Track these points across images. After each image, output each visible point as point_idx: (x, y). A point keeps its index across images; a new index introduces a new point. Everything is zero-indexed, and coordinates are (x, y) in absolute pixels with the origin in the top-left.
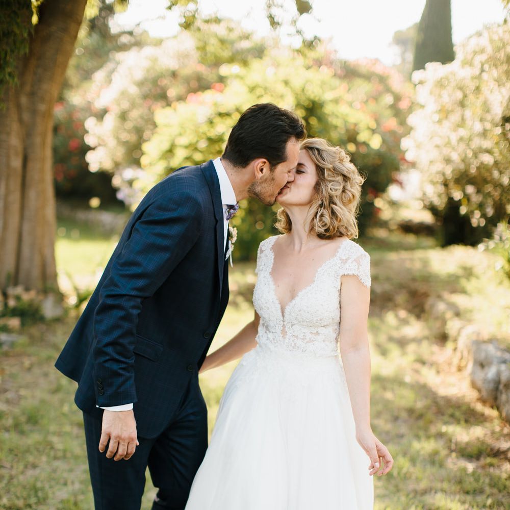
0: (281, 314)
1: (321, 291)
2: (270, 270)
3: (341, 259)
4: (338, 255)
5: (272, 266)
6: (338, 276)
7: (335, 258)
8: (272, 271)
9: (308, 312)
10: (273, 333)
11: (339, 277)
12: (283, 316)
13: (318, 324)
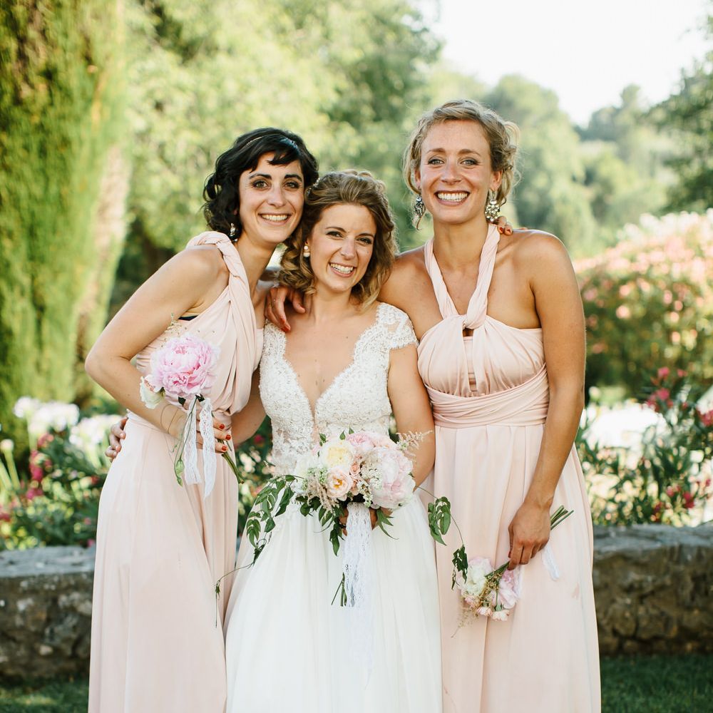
0: (309, 411)
1: (366, 372)
2: (283, 352)
3: (386, 326)
4: (380, 321)
5: (284, 346)
6: (386, 349)
7: (378, 326)
8: (286, 353)
9: (353, 403)
10: (298, 439)
11: (388, 351)
12: (313, 415)
13: (365, 419)
